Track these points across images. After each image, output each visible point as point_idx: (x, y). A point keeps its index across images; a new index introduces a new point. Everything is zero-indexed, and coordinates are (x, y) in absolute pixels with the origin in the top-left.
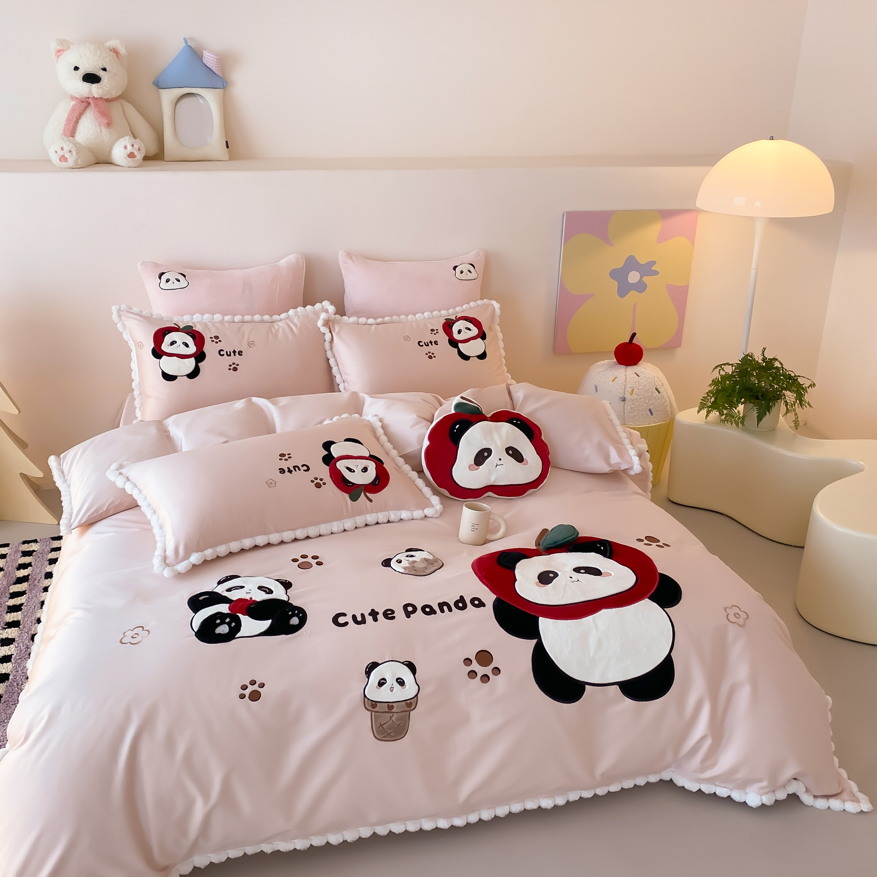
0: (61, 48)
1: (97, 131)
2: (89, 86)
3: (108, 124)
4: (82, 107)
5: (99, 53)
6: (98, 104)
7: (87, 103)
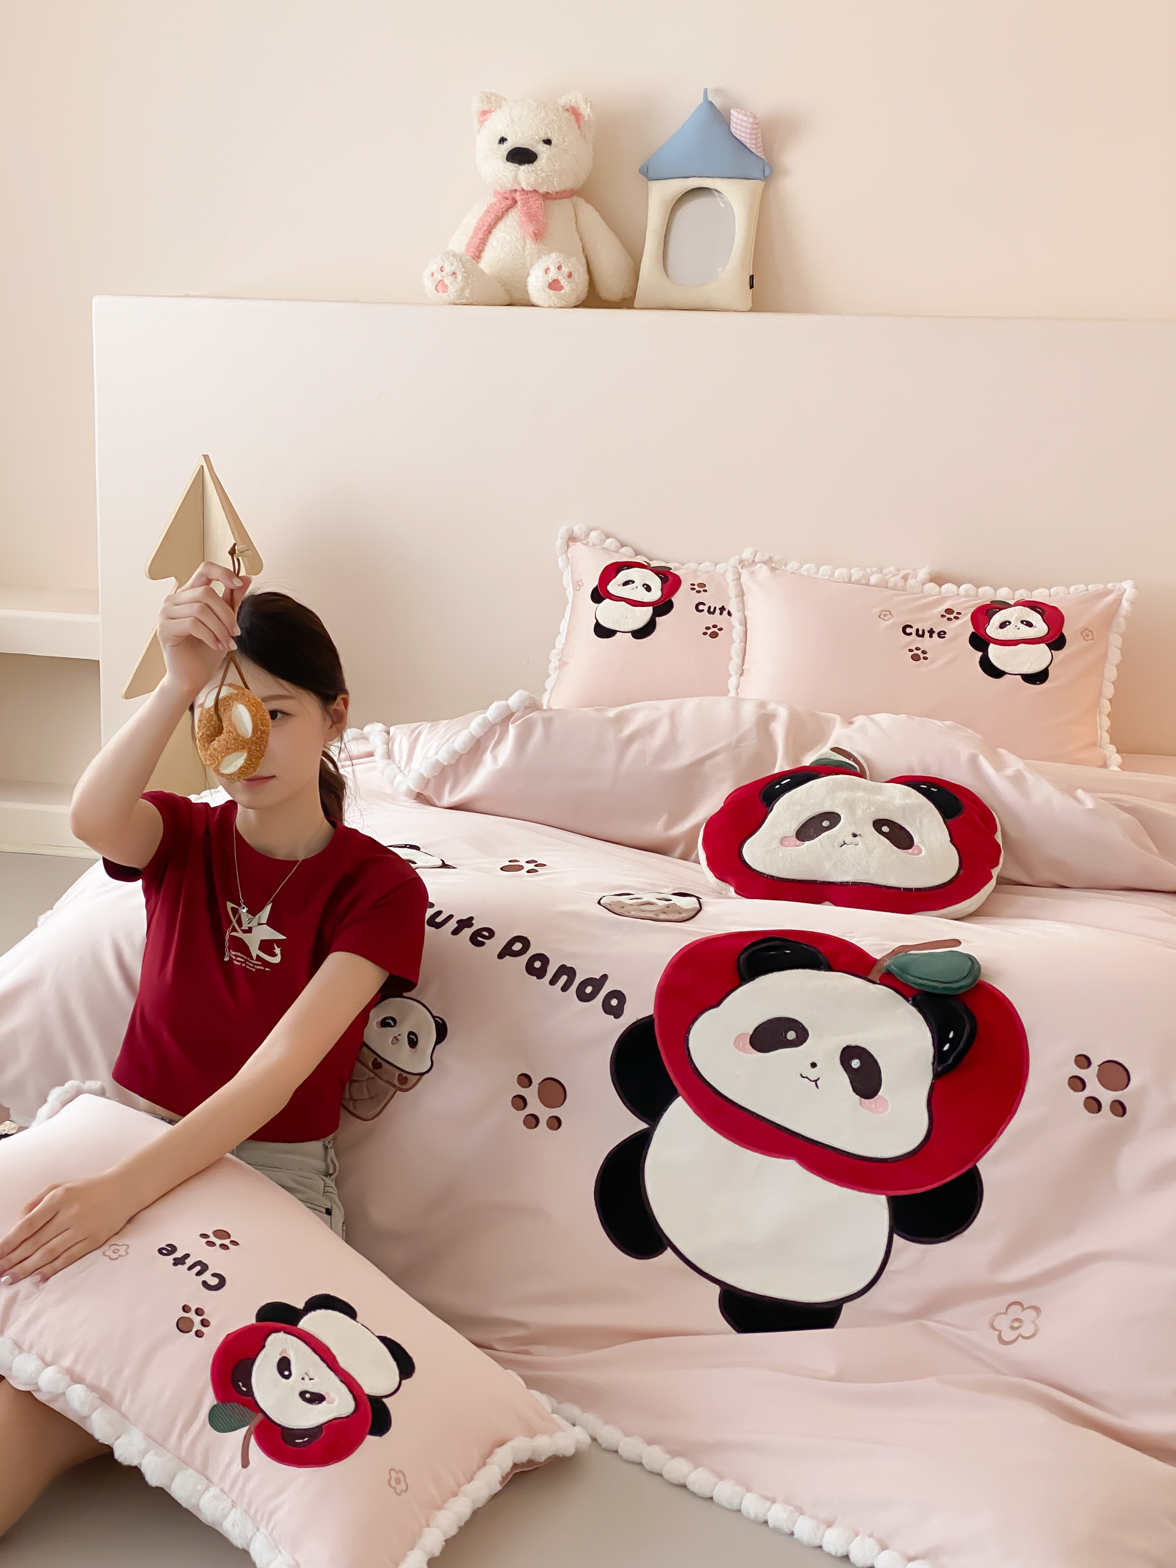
0: (486, 108)
1: (517, 248)
2: (513, 168)
3: (535, 234)
4: (502, 206)
5: (543, 114)
6: (529, 202)
7: (512, 200)
